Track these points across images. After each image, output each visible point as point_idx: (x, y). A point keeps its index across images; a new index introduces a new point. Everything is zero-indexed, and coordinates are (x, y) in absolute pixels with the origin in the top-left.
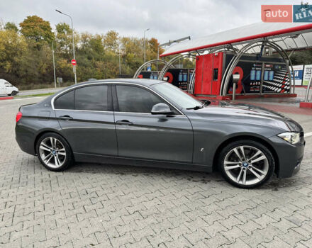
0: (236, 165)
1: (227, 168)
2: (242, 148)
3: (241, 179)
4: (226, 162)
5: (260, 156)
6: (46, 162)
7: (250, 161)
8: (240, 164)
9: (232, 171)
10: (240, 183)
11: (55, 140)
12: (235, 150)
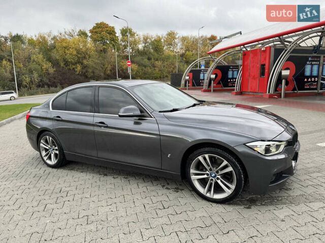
0: (204, 174)
1: (193, 177)
2: (207, 156)
3: (209, 190)
4: (192, 171)
5: (226, 167)
6: (45, 158)
7: (217, 172)
8: (208, 174)
9: (200, 181)
10: (208, 195)
11: (51, 138)
12: (200, 158)
